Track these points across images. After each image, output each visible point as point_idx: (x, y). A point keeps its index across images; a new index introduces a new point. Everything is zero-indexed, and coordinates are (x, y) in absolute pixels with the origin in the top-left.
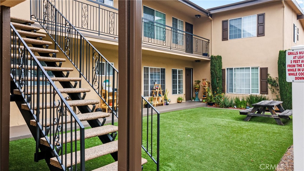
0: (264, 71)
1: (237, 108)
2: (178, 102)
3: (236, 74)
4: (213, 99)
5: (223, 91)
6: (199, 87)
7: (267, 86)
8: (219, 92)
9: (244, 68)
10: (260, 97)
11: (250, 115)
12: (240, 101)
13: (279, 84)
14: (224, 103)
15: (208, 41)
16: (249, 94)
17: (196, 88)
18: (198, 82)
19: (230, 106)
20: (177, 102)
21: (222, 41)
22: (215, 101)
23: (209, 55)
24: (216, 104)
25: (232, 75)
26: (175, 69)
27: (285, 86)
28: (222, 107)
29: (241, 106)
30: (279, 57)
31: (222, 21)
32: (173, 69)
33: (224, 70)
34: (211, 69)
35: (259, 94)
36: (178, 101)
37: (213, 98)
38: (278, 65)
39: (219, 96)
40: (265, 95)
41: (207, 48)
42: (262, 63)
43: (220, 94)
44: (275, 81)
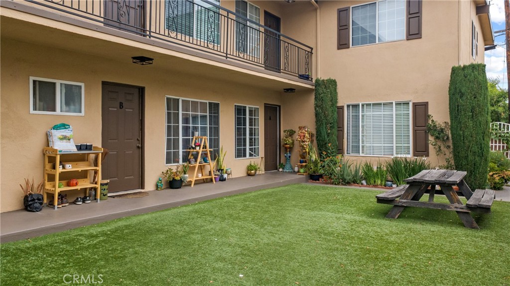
0: (421, 110)
1: (368, 184)
2: (249, 175)
3: (365, 116)
4: (319, 168)
5: (340, 151)
6: (293, 143)
7: (427, 139)
8: (332, 153)
9: (380, 104)
10: (413, 162)
11: (400, 204)
12: (373, 171)
13: (450, 136)
14: (341, 175)
15: (309, 50)
16: (392, 157)
17: (286, 144)
18: (291, 133)
19: (354, 181)
20: (245, 175)
21: (338, 49)
22: (323, 172)
23: (312, 79)
24: (325, 177)
25: (356, 117)
26: (241, 106)
27: (463, 139)
28: (338, 184)
29: (375, 182)
30: (451, 81)
31: (338, 9)
32: (238, 106)
33: (342, 108)
34: (316, 106)
35: (410, 156)
36: (249, 172)
37: (319, 165)
38: (450, 97)
39: (333, 161)
40: (424, 158)
41: (308, 64)
42: (417, 93)
43: (333, 156)
44: (442, 130)
